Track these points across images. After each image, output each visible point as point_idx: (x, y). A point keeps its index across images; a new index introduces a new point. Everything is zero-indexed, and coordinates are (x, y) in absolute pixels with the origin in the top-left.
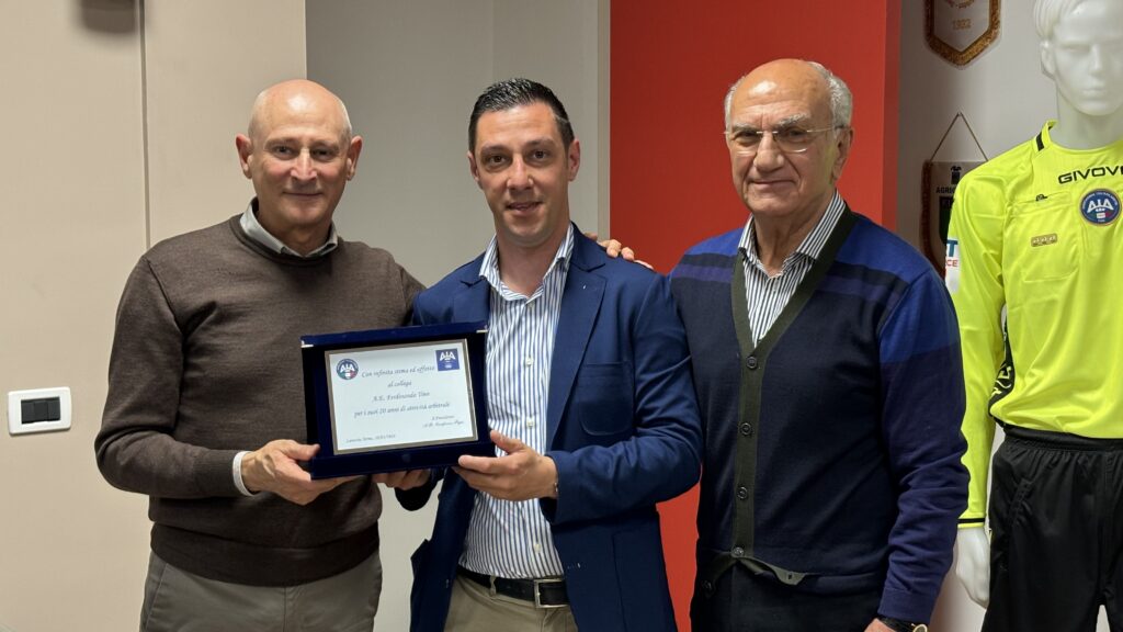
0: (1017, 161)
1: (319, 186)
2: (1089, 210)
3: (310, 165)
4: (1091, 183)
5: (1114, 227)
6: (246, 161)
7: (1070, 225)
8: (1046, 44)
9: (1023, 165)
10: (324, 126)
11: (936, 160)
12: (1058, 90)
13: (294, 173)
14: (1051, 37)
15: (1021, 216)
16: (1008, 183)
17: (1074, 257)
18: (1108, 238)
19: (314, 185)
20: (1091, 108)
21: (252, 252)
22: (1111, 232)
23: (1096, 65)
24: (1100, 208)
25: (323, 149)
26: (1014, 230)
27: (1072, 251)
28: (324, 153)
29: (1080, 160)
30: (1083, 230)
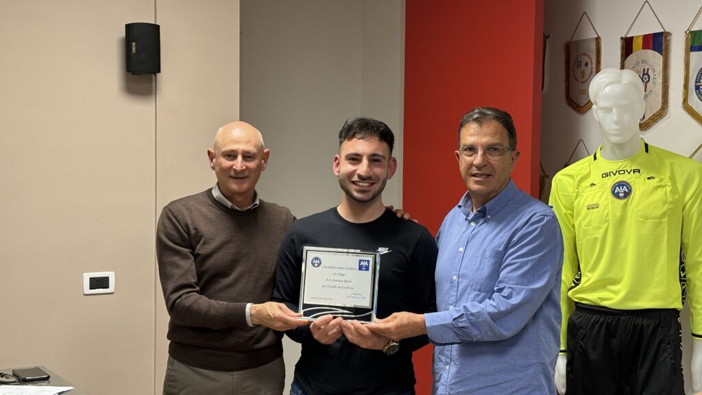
0: (584, 165)
1: (247, 173)
2: (616, 192)
3: (242, 163)
4: (618, 178)
5: (628, 200)
6: (212, 162)
7: (606, 199)
8: (595, 107)
9: (585, 168)
13: (234, 167)
14: (596, 103)
15: (583, 194)
16: (577, 177)
19: (245, 173)
21: (217, 207)
22: (626, 203)
23: (615, 118)
24: (621, 190)
25: (249, 155)
26: (579, 201)
27: (606, 212)
28: (249, 157)
29: (613, 166)
30: (612, 202)
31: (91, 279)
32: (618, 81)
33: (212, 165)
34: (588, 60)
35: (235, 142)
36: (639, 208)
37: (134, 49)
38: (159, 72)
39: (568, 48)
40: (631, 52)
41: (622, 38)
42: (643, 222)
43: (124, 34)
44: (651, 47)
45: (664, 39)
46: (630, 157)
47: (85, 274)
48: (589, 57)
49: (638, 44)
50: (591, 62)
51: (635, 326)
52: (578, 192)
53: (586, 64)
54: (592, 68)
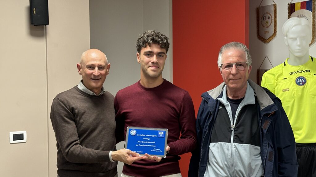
0: (279, 69)
1: (100, 77)
2: (298, 82)
3: (98, 71)
4: (298, 75)
5: (305, 86)
6: (80, 71)
7: (293, 86)
8: (286, 38)
9: (280, 70)
10: (101, 61)
11: (260, 69)
12: (289, 50)
13: (94, 74)
14: (287, 36)
15: (280, 84)
16: (276, 75)
17: (294, 95)
18: (303, 89)
19: (99, 77)
20: (298, 55)
21: (84, 95)
22: (304, 88)
23: (299, 43)
24: (301, 81)
25: (101, 67)
26: (278, 87)
27: (293, 93)
28: (101, 68)
29: (296, 69)
30: (296, 87)
31: (14, 135)
32: (300, 24)
33: (80, 73)
34: (270, 16)
35: (94, 60)
36: (310, 90)
37: (35, 13)
38: (48, 24)
39: (258, 11)
40: (294, 11)
41: (288, 4)
42: (313, 97)
43: (29, 4)
44: (306, 8)
45: (312, 4)
46: (305, 64)
47: (10, 133)
48: (270, 14)
49: (298, 6)
50: (271, 17)
51: (310, 152)
52: (277, 82)
53: (269, 18)
54: (272, 20)
